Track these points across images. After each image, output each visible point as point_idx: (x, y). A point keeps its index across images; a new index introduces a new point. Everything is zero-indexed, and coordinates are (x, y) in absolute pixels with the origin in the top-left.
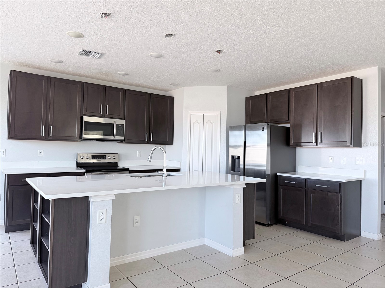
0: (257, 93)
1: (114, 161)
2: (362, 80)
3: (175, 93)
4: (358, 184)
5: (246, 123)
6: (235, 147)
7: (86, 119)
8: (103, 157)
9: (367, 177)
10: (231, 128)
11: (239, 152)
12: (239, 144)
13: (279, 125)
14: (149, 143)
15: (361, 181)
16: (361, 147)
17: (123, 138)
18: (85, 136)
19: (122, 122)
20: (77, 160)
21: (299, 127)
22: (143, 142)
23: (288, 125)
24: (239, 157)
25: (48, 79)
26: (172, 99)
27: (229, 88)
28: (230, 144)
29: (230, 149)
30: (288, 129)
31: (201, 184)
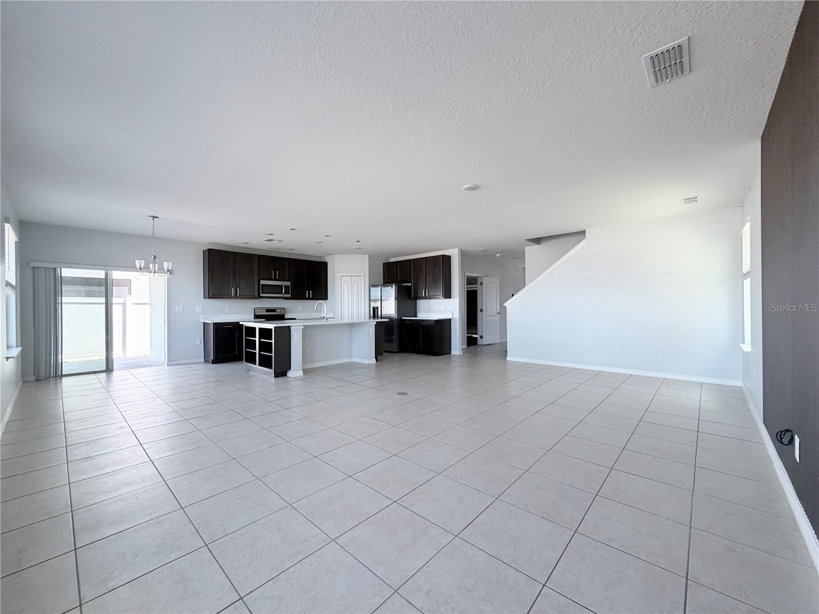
0: (392, 260)
1: (282, 314)
2: (450, 256)
3: (328, 260)
4: (449, 321)
5: (384, 283)
6: (376, 301)
7: (262, 282)
8: (274, 310)
9: (454, 317)
10: (373, 285)
11: (378, 304)
12: (377, 298)
13: (403, 284)
14: (309, 299)
15: (450, 320)
16: (450, 298)
17: (289, 296)
18: (261, 295)
19: (288, 283)
20: (255, 313)
21: (416, 286)
22: (305, 298)
23: (410, 284)
24: (377, 308)
25: (235, 254)
26: (326, 263)
27: (369, 256)
28: (371, 299)
29: (371, 303)
30: (410, 287)
31: (350, 321)
